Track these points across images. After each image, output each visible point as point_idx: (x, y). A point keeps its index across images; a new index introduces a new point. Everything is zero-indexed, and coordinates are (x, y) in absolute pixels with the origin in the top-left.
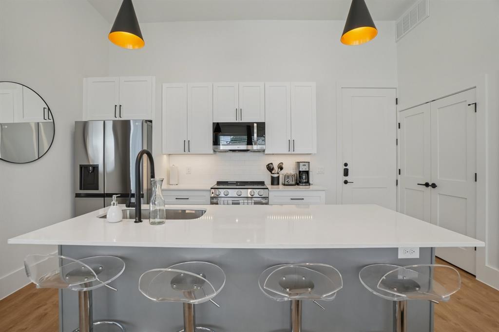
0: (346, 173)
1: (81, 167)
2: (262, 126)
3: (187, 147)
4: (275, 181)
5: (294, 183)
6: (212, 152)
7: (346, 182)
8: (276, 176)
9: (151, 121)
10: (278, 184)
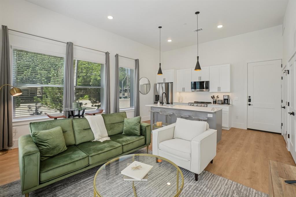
0: (250, 100)
1: (156, 95)
2: (207, 83)
3: (184, 90)
4: (215, 102)
5: (221, 103)
6: (191, 91)
7: (250, 105)
8: (215, 100)
9: (173, 83)
10: (216, 103)
